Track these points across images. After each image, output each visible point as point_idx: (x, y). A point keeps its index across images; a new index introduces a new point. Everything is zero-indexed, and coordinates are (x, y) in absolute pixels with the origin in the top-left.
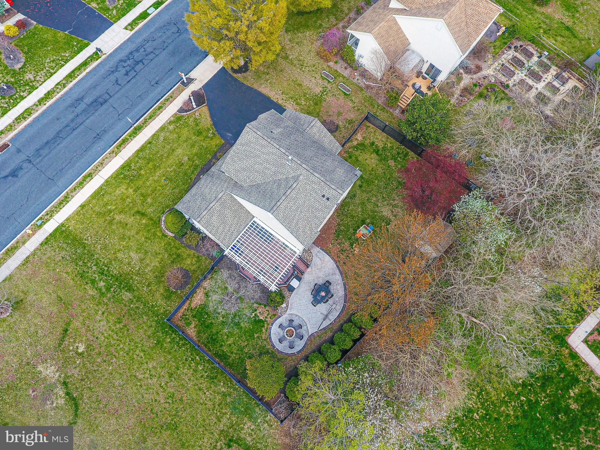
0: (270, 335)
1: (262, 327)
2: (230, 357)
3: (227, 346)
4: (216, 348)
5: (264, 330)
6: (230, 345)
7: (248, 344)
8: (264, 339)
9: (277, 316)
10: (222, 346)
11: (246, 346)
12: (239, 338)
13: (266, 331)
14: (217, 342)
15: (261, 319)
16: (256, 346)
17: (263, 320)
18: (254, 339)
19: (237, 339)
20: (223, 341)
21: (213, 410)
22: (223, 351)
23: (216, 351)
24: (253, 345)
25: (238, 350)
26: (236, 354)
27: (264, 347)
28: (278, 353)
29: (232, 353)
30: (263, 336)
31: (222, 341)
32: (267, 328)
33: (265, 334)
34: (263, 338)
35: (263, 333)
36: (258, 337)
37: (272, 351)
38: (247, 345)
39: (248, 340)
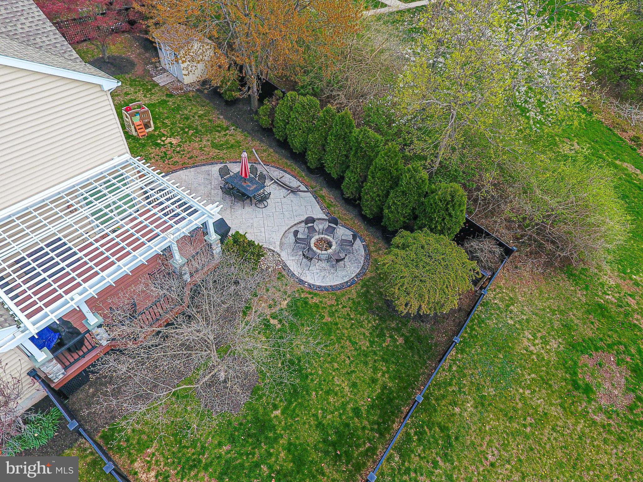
0: (326, 289)
1: (306, 303)
2: (384, 387)
3: (355, 394)
4: (364, 428)
5: (316, 300)
6: (354, 385)
7: (349, 338)
8: (337, 300)
9: (284, 273)
10: (357, 411)
11: (354, 343)
12: (333, 360)
13: (316, 295)
14: (347, 425)
15: (287, 305)
16: (352, 319)
17: (288, 300)
18: (336, 324)
19: (336, 366)
20: (344, 406)
21: (527, 437)
22: (372, 407)
23: (372, 430)
24: (351, 327)
25: (366, 363)
26: (375, 369)
27: (354, 303)
28: (365, 274)
29: (374, 381)
30: (329, 303)
31: (344, 409)
32: (310, 293)
33: (324, 297)
34: (334, 302)
35: (321, 302)
36: (332, 314)
37: (362, 287)
38: (350, 340)
39: (339, 339)
